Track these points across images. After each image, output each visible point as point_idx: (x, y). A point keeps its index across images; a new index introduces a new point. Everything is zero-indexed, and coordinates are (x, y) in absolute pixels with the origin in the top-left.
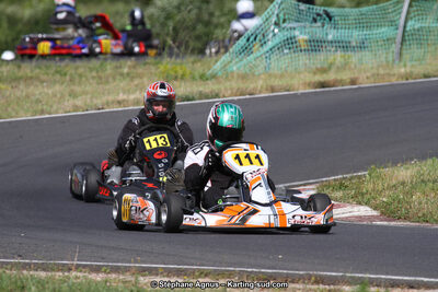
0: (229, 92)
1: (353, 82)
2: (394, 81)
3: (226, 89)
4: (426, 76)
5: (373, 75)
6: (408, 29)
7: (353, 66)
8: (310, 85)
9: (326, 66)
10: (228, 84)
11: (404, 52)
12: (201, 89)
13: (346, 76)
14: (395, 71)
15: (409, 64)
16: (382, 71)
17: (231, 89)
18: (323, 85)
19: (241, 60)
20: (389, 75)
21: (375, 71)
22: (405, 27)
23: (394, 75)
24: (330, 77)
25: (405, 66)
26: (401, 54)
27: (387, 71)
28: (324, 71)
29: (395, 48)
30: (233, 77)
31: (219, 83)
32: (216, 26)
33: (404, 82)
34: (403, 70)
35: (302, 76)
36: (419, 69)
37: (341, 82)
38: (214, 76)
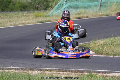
0: (53, 20)
1: (87, 17)
2: (98, 17)
3: (52, 20)
4: (107, 15)
5: (93, 15)
6: (102, 2)
7: (87, 13)
8: (75, 18)
9: (79, 13)
10: (53, 18)
11: (101, 9)
12: (46, 19)
13: (85, 15)
14: (99, 14)
15: (102, 12)
16: (95, 14)
17: (54, 19)
18: (79, 18)
19: (56, 11)
20: (97, 15)
21: (93, 14)
22: (101, 2)
23: (98, 15)
24: (81, 16)
25: (101, 12)
26: (100, 9)
27: (96, 14)
28: (79, 14)
29: (99, 8)
30: (54, 16)
31: (51, 18)
32: (50, 2)
33: (101, 17)
34: (101, 14)
35: (73, 16)
36: (105, 13)
37: (84, 17)
38: (49, 16)
